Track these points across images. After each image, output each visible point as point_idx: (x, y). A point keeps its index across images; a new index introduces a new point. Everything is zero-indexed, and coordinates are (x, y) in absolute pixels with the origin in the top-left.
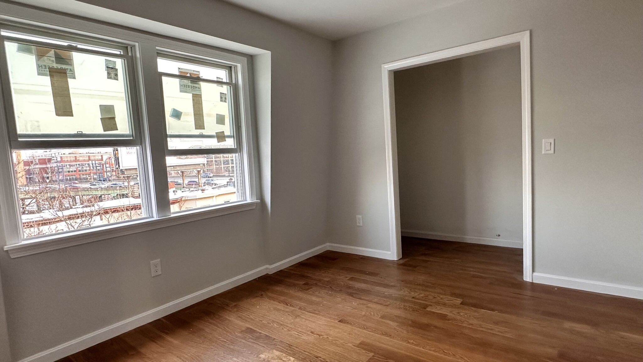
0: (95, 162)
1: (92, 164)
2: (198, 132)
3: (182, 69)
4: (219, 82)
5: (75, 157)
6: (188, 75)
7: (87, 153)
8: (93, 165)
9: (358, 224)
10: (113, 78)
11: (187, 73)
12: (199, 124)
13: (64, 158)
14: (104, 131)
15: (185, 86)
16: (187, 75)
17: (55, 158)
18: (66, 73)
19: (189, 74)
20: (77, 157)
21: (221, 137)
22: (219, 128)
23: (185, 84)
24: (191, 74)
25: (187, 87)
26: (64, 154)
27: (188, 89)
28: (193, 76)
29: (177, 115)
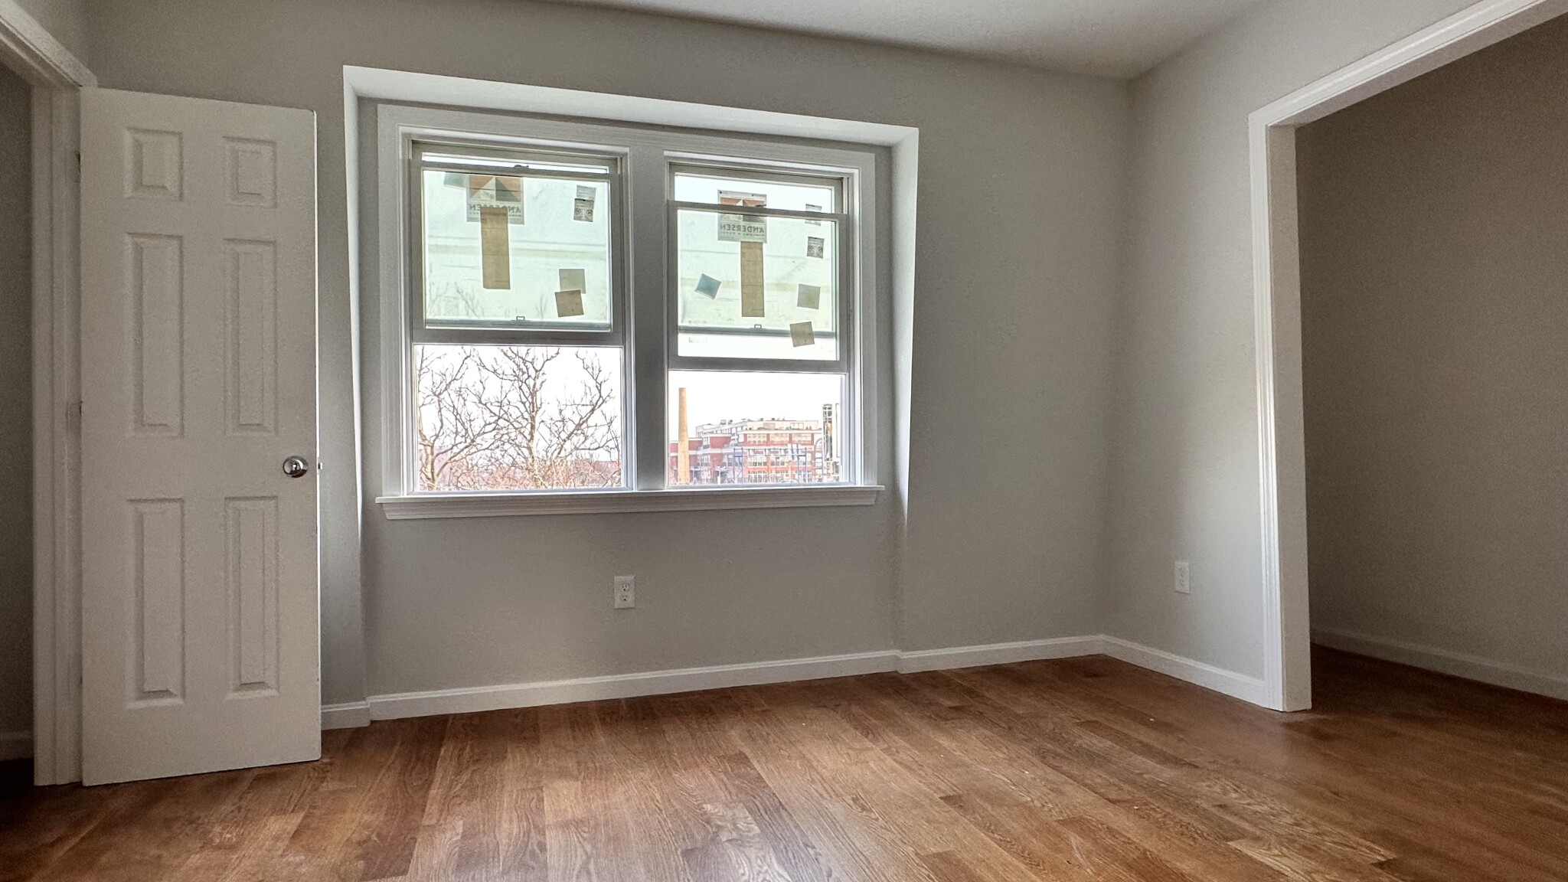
0: (797, 446)
1: (792, 450)
2: (749, 323)
3: (726, 192)
4: (813, 215)
5: (768, 435)
6: (740, 204)
7: (787, 429)
8: (793, 452)
9: (1178, 588)
10: (584, 218)
11: (739, 200)
12: (753, 303)
13: (749, 437)
14: (560, 316)
15: (732, 227)
16: (738, 204)
17: (736, 437)
18: (505, 215)
19: (741, 201)
20: (771, 436)
21: (802, 334)
22: (803, 315)
23: (731, 223)
24: (747, 202)
25: (736, 228)
26: (750, 429)
27: (737, 232)
28: (750, 205)
29: (709, 287)
